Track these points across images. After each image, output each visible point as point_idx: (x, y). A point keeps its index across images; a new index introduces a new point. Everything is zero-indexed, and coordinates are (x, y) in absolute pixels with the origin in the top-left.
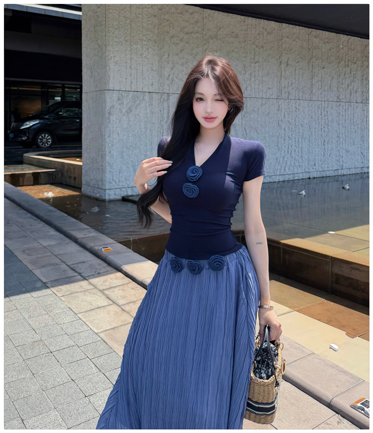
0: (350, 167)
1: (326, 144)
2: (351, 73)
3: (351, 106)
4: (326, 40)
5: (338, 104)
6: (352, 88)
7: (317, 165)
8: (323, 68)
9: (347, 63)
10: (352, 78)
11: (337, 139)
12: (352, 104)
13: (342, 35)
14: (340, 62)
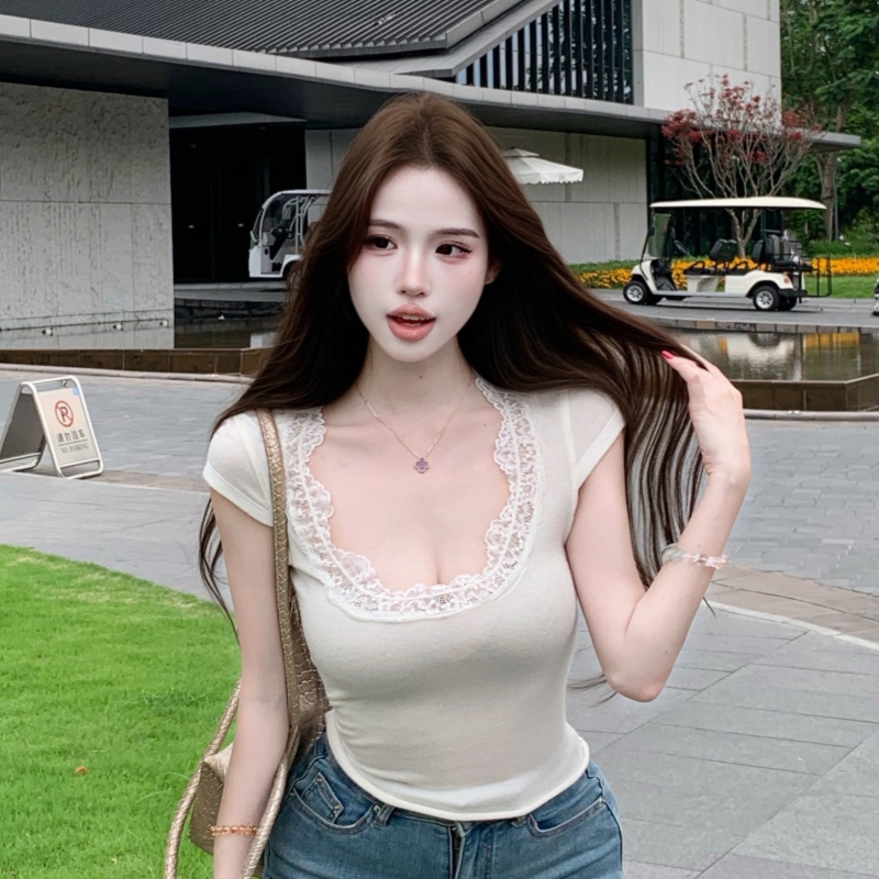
0: (72, 312)
1: (27, 272)
2: (67, 151)
3: (70, 208)
4: (21, 99)
5: (47, 205)
6: (70, 177)
7: (12, 308)
8: (18, 146)
9: (59, 135)
10: (70, 160)
11: (48, 265)
12: (72, 205)
13: (48, 89)
14: (46, 135)
